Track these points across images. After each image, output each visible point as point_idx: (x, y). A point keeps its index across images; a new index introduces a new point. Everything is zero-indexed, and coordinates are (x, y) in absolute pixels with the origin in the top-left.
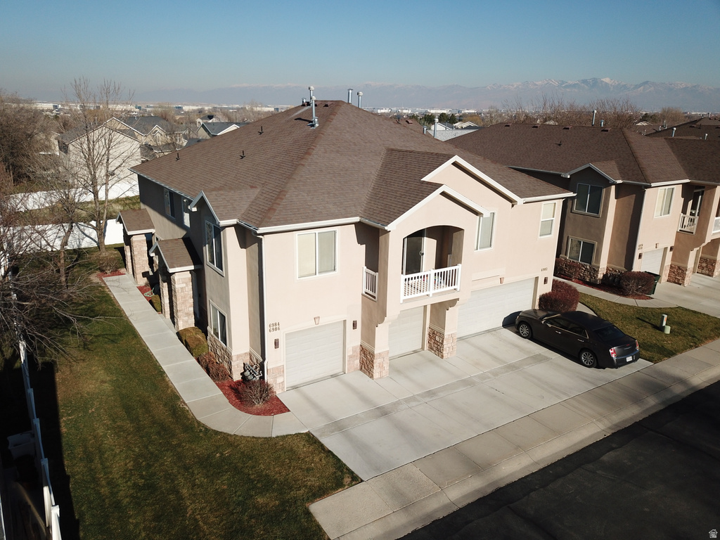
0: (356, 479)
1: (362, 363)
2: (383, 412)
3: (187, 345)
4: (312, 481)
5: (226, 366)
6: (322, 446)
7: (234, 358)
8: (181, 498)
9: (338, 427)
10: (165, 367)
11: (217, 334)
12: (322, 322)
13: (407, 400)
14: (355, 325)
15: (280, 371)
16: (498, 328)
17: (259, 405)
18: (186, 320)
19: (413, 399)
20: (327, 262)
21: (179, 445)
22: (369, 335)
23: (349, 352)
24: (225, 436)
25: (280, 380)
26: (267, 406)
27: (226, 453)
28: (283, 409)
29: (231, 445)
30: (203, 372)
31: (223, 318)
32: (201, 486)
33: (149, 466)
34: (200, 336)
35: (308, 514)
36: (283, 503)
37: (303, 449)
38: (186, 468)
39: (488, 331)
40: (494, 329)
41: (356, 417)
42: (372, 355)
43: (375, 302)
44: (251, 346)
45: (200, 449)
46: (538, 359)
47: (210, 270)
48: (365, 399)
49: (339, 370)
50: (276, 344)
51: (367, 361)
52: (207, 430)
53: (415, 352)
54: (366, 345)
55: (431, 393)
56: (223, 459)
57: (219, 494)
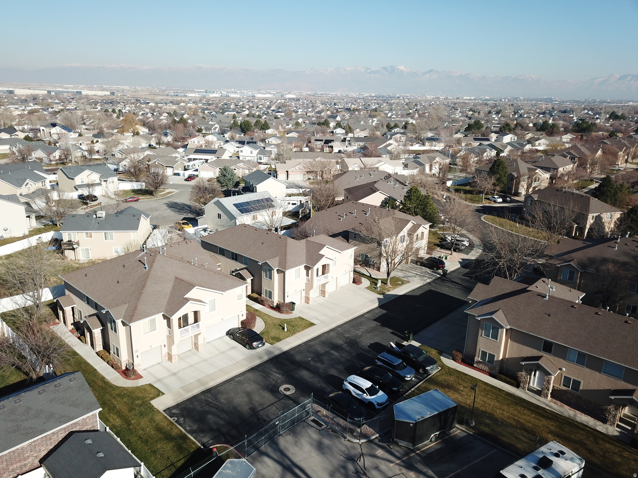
0: (163, 394)
1: (169, 358)
2: (174, 374)
3: (102, 358)
4: (151, 396)
5: (119, 365)
6: (154, 387)
7: (122, 362)
8: (114, 405)
9: (159, 380)
10: (96, 368)
11: (114, 353)
12: (153, 347)
13: (183, 369)
14: (165, 346)
15: (139, 365)
16: (224, 336)
17: (133, 377)
18: (99, 347)
19: (185, 368)
20: (153, 327)
21: (110, 392)
22: (170, 349)
23: (163, 355)
24: (123, 388)
25: (139, 368)
26: (136, 377)
27: (125, 392)
28: (141, 377)
29: (126, 390)
30: (111, 367)
31: (117, 349)
32: (119, 401)
33: (102, 399)
34: (107, 354)
35: (150, 403)
36: (143, 402)
37: (148, 388)
38: (114, 398)
39: (220, 338)
40: (222, 337)
41: (165, 377)
42: (171, 355)
43: (171, 338)
44: (129, 357)
45: (117, 392)
46: (233, 348)
47: (111, 333)
48: (169, 371)
49: (161, 361)
50: (137, 357)
51: (170, 357)
52: (117, 387)
53: (189, 350)
54: (170, 352)
55: (191, 366)
56: (124, 394)
57: (125, 402)
